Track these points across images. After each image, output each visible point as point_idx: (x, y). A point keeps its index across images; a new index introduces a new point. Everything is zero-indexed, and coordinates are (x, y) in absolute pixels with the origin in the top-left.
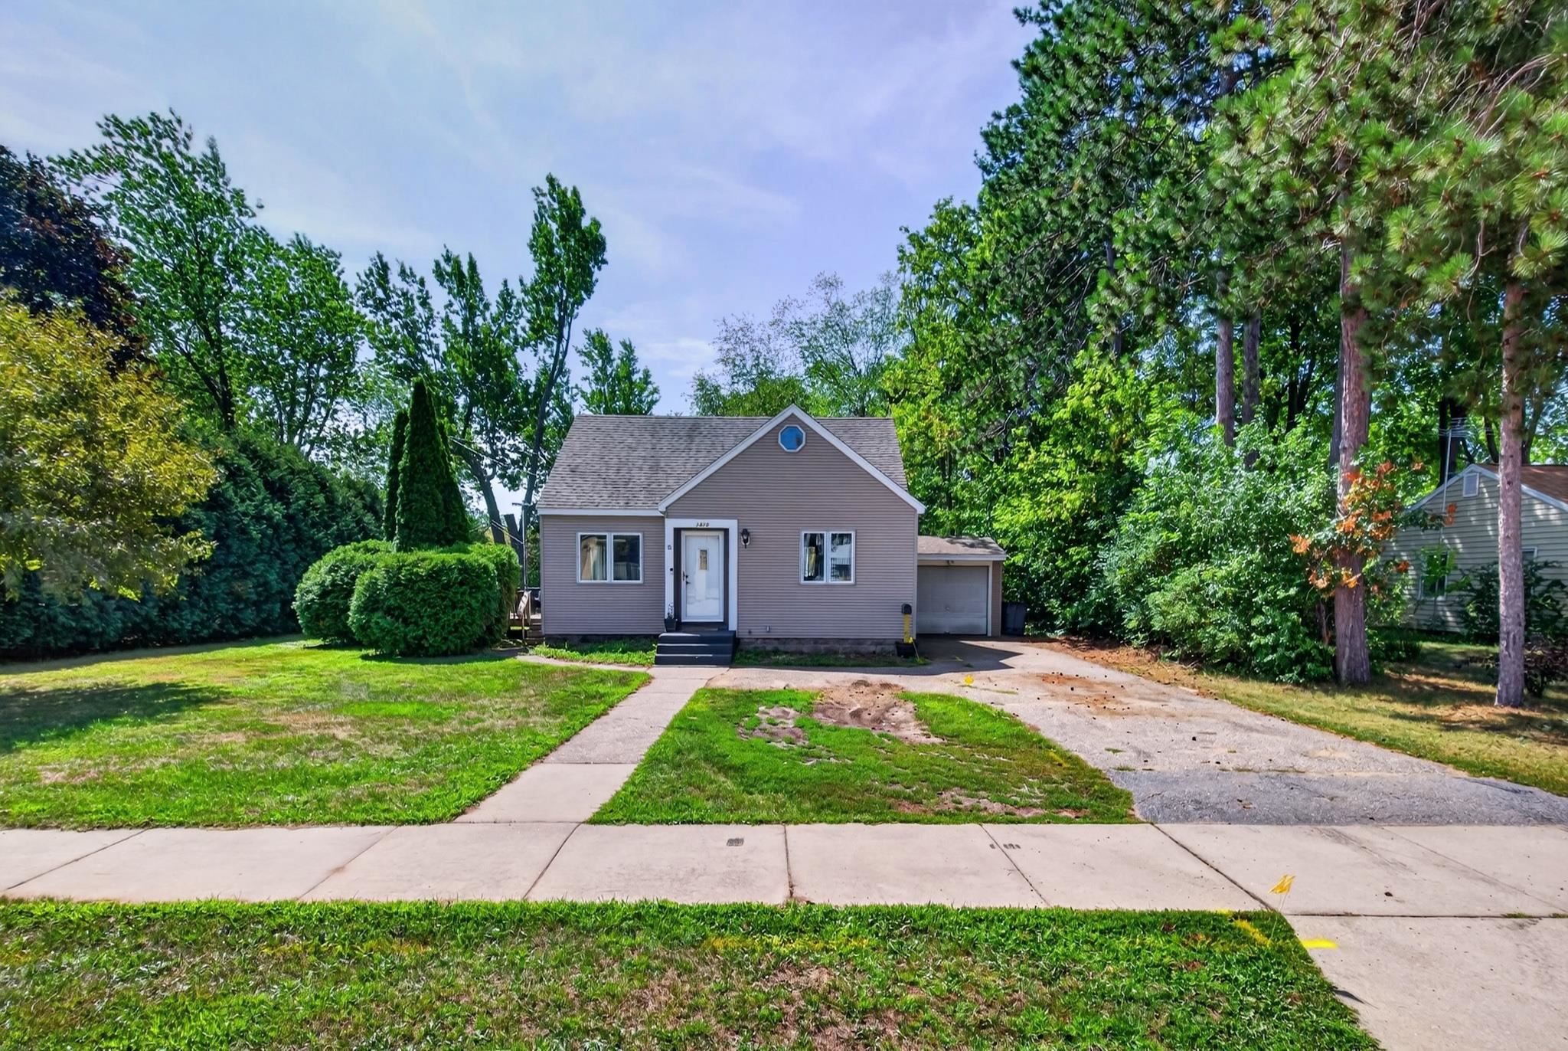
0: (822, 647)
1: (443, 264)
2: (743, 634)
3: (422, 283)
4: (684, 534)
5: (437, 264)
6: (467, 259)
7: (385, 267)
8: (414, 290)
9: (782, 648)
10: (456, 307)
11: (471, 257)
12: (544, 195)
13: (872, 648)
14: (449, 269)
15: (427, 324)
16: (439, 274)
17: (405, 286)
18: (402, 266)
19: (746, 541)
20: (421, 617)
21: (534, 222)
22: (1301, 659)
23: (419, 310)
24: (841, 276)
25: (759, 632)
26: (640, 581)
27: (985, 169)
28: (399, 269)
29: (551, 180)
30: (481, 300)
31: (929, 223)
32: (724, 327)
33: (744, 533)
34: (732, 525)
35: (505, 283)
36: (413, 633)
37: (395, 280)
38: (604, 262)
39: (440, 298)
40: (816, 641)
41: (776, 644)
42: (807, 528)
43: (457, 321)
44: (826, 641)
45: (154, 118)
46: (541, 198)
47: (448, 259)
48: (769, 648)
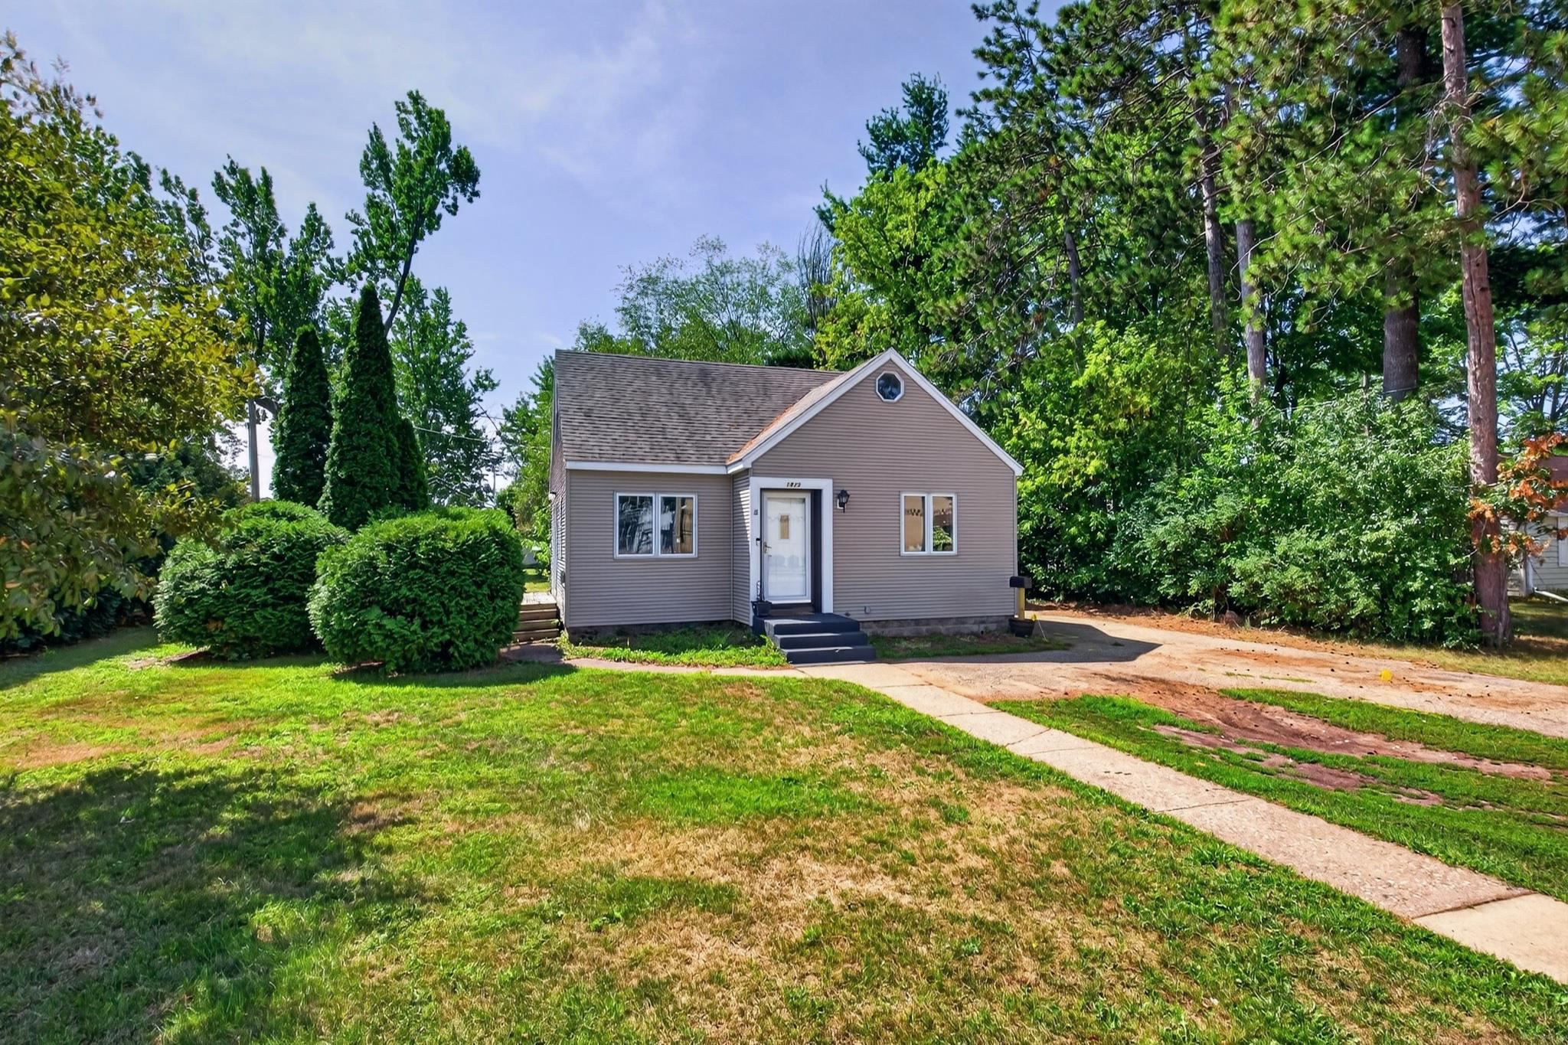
0: (924, 628)
1: (226, 177)
3: (193, 195)
4: (765, 495)
5: (218, 176)
6: (260, 175)
8: (183, 203)
10: (242, 229)
11: (264, 172)
13: (975, 628)
14: (233, 183)
15: (201, 245)
16: (220, 187)
17: (171, 199)
18: (165, 172)
19: (843, 504)
20: (448, 613)
21: (369, 142)
23: (190, 227)
24: (724, 240)
26: (694, 555)
27: (870, 158)
28: (161, 178)
29: (415, 96)
30: (275, 224)
31: (858, 194)
32: (628, 275)
33: (842, 495)
34: (826, 486)
35: (313, 207)
36: (438, 636)
38: (476, 194)
39: (219, 215)
40: (917, 622)
41: (875, 628)
42: (906, 490)
43: (245, 245)
44: (928, 621)
47: (232, 170)
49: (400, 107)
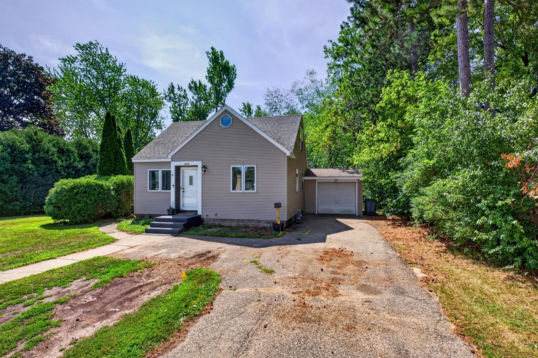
1: (191, 84)
2: (204, 217)
3: (185, 91)
4: (182, 168)
5: (189, 84)
6: (199, 82)
7: (173, 87)
8: (182, 94)
9: (222, 224)
10: (195, 98)
12: (210, 54)
14: (193, 86)
15: (186, 104)
16: (190, 88)
17: (180, 92)
18: (178, 86)
19: (205, 171)
22: (520, 252)
23: (184, 99)
24: (315, 70)
25: (212, 216)
29: (213, 49)
33: (204, 167)
34: (199, 164)
37: (176, 91)
39: (190, 95)
40: (238, 221)
41: (219, 222)
42: (233, 164)
44: (243, 221)
45: (91, 43)
46: (209, 55)
47: (193, 83)
48: (217, 223)
49: (208, 53)
